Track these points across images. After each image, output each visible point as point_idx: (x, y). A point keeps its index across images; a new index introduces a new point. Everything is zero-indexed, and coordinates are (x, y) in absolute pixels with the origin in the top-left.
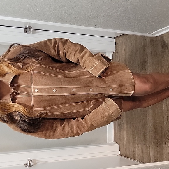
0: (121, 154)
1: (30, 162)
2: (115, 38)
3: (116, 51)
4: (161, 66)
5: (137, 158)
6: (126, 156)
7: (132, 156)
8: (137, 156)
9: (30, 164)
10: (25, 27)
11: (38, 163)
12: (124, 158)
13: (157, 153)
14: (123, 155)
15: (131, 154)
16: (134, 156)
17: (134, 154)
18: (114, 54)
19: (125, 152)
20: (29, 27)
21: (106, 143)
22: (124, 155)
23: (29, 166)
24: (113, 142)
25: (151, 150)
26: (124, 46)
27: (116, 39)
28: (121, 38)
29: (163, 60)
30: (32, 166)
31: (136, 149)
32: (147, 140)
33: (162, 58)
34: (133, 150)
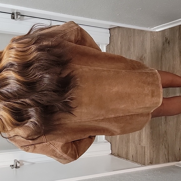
0: (113, 153)
1: (16, 163)
2: (109, 29)
3: (111, 44)
4: (162, 63)
5: (131, 158)
6: (119, 156)
7: (124, 156)
8: (130, 156)
9: (16, 165)
10: (12, 13)
11: (25, 164)
12: (116, 158)
13: (153, 153)
14: (114, 154)
15: (124, 154)
16: (127, 156)
17: (127, 154)
18: (108, 47)
19: (117, 151)
20: (17, 13)
21: (97, 141)
22: (116, 155)
23: (16, 167)
24: (104, 141)
25: (146, 150)
26: (120, 39)
27: (111, 30)
28: (116, 30)
29: (163, 57)
30: (19, 167)
31: (129, 149)
32: (142, 140)
33: (162, 55)
34: (126, 149)
